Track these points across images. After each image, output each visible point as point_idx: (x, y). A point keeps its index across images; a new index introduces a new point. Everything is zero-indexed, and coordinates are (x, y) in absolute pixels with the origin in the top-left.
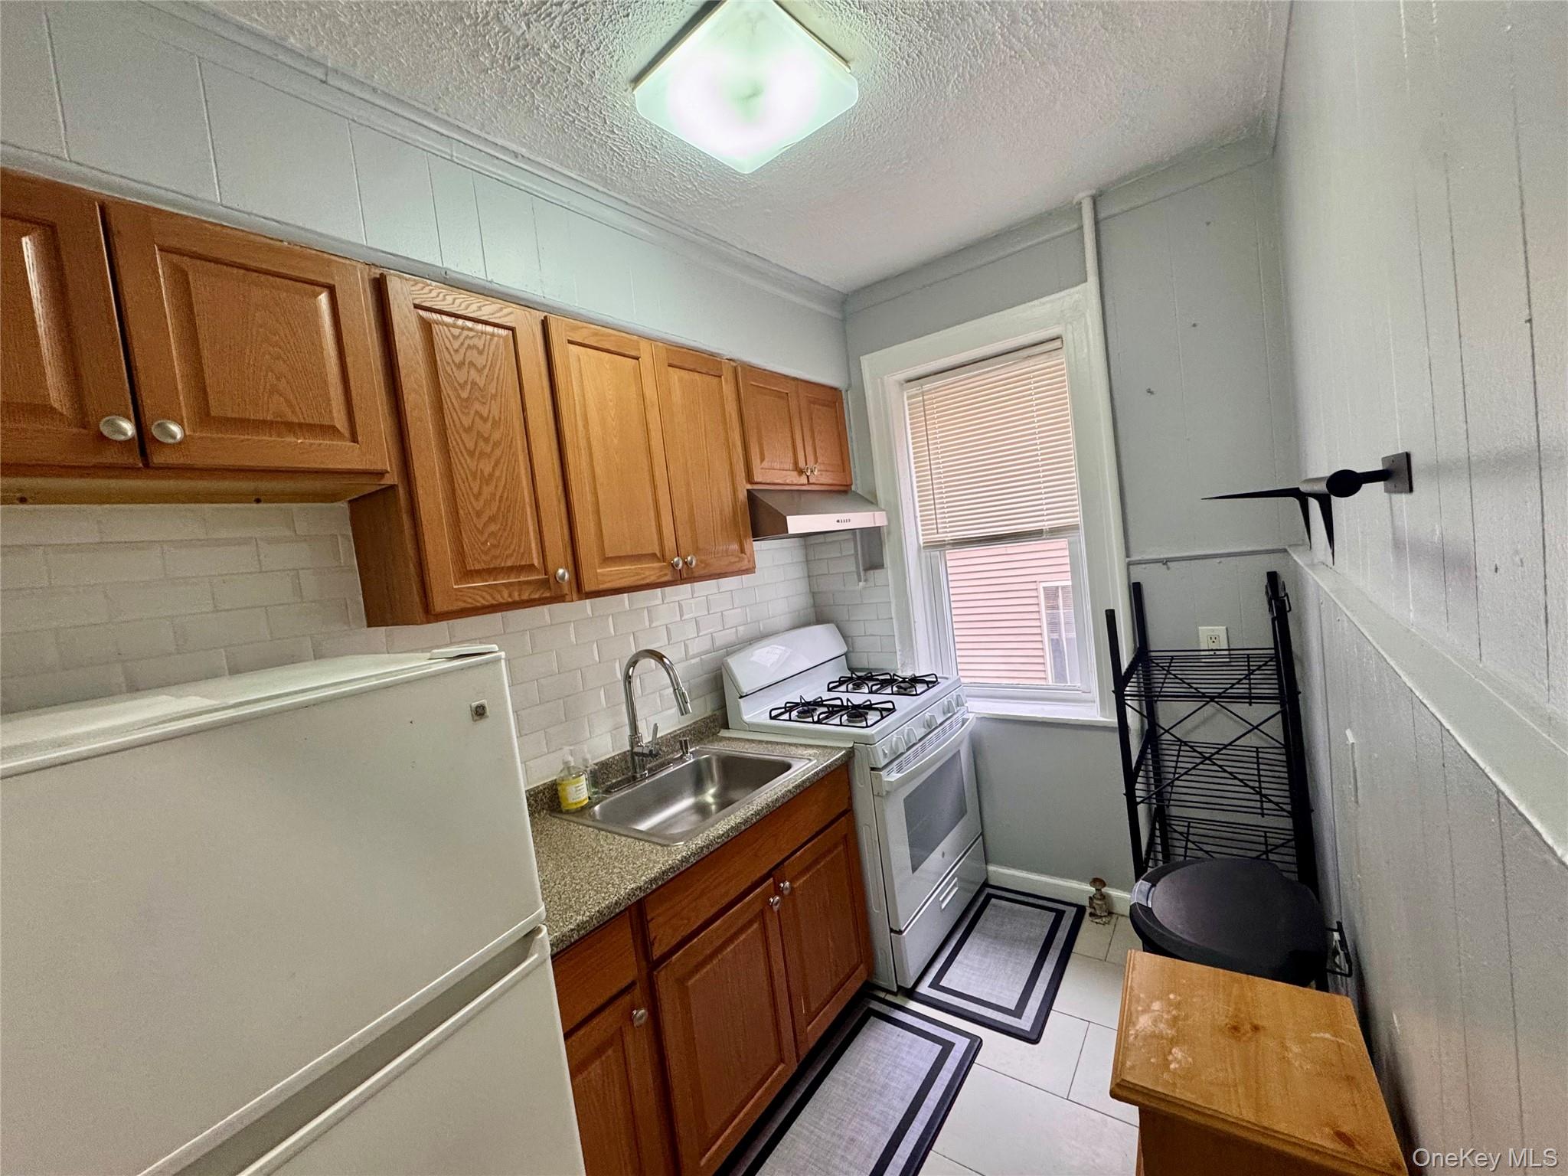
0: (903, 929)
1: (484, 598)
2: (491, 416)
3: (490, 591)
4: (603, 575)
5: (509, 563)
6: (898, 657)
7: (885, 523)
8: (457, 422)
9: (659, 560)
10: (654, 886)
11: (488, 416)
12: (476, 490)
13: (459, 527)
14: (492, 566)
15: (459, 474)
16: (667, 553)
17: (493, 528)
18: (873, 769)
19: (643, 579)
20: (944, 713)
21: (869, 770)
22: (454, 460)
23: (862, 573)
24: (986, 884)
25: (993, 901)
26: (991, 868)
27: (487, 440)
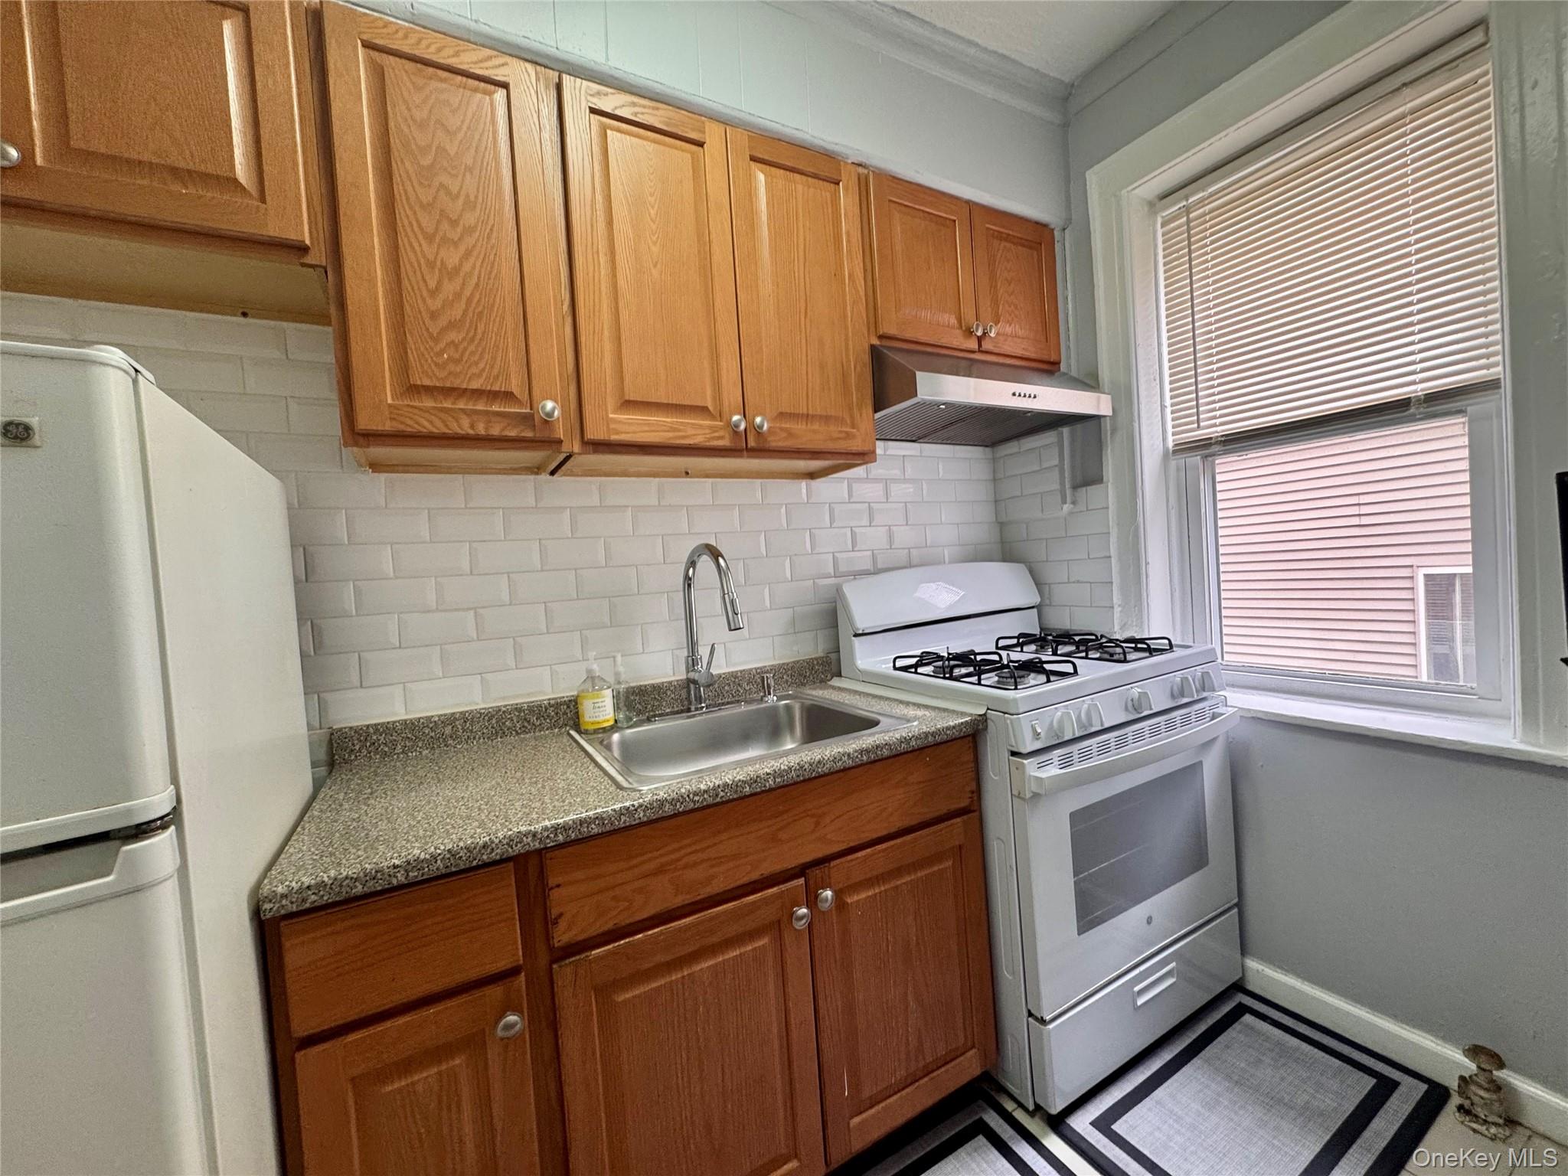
0: (1048, 1018)
1: (431, 422)
2: (463, 193)
3: (442, 415)
4: (614, 421)
5: (475, 385)
6: (1117, 615)
7: (1110, 413)
8: (413, 198)
9: (712, 417)
10: (561, 838)
11: (459, 193)
12: (432, 284)
13: (404, 327)
14: (448, 385)
15: (407, 257)
16: (726, 409)
17: (453, 336)
18: (1014, 754)
19: (684, 437)
20: (1173, 696)
21: (1007, 754)
22: (402, 241)
23: (1068, 492)
24: (1238, 987)
25: (1248, 1018)
26: (1252, 964)
27: (454, 223)
